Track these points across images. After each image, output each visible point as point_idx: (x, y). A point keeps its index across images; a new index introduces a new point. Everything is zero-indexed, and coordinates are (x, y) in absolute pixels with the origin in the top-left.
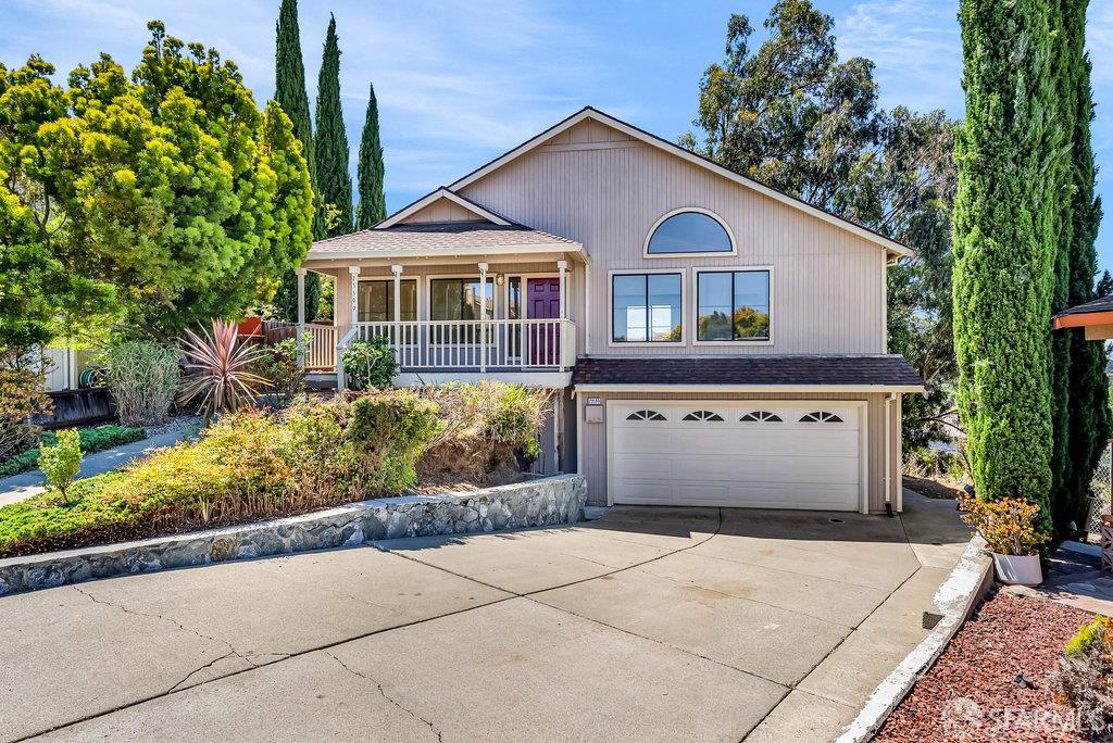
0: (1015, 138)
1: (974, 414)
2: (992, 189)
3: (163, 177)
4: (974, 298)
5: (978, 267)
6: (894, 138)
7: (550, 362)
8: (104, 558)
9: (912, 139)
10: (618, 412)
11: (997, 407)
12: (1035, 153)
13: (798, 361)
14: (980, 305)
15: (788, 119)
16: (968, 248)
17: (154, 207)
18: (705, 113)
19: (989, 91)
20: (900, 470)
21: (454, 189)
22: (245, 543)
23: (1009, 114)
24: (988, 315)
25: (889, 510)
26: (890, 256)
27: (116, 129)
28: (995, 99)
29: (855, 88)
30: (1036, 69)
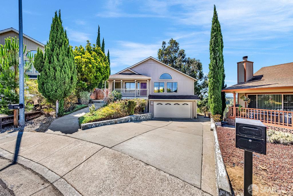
0: (217, 66)
1: (212, 103)
2: (214, 73)
3: (95, 66)
4: (212, 87)
5: (213, 83)
6: (188, 62)
7: (146, 95)
8: (104, 122)
9: (191, 62)
10: (155, 103)
11: (215, 102)
12: (220, 68)
13: (182, 96)
14: (213, 88)
15: (172, 58)
16: (211, 80)
17: (94, 70)
18: (159, 56)
19: (214, 60)
20: (197, 113)
21: (129, 68)
22: (118, 121)
23: (216, 63)
24: (214, 90)
25: (195, 118)
26: (195, 81)
27: (87, 58)
28: (215, 61)
29: (182, 54)
30: (220, 57)
